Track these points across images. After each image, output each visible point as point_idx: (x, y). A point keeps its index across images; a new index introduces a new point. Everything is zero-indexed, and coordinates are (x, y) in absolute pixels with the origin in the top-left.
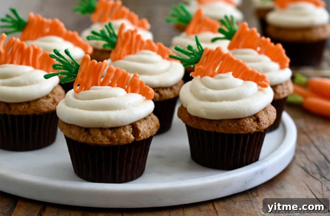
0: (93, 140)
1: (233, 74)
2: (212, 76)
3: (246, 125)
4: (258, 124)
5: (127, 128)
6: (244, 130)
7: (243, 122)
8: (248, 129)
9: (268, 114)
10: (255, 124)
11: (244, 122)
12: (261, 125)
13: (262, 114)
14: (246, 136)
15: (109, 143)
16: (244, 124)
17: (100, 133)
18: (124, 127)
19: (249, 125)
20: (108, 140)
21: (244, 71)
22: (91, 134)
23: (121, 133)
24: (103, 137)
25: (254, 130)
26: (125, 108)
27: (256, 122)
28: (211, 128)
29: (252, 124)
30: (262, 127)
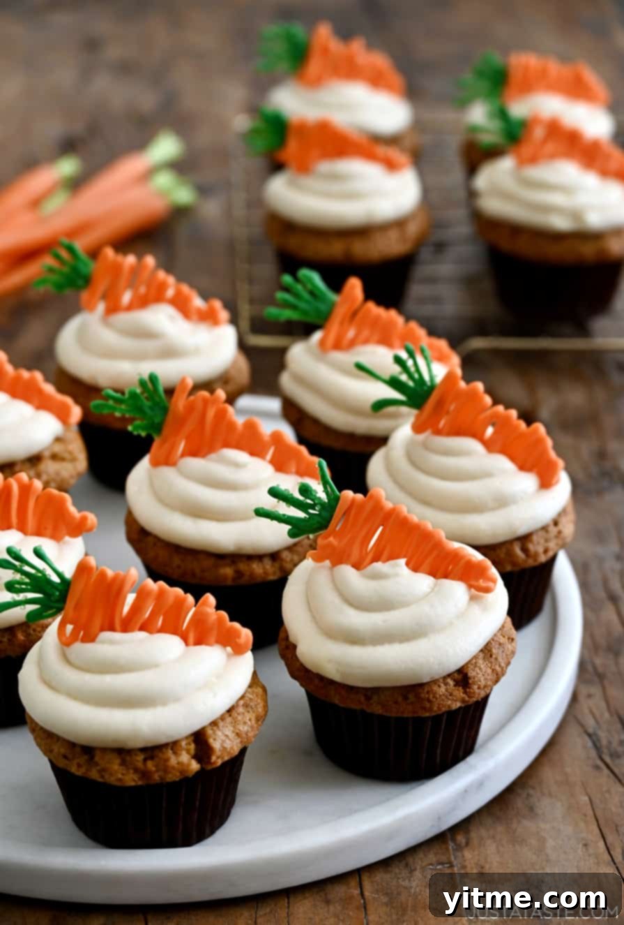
0: (102, 777)
1: (407, 564)
2: (357, 566)
3: (437, 699)
4: (465, 692)
5: (181, 746)
6: (430, 710)
7: (428, 692)
8: (441, 706)
9: (494, 656)
10: (459, 693)
11: (432, 690)
12: (474, 693)
13: (476, 663)
14: (437, 719)
15: (140, 783)
16: (431, 696)
17: (117, 761)
18: (174, 745)
19: (443, 697)
20: (135, 777)
21: (435, 553)
22: (97, 764)
23: (167, 760)
24: (124, 772)
25: (456, 705)
26: (177, 699)
27: (461, 688)
28: (354, 704)
29: (451, 694)
30: (477, 696)
